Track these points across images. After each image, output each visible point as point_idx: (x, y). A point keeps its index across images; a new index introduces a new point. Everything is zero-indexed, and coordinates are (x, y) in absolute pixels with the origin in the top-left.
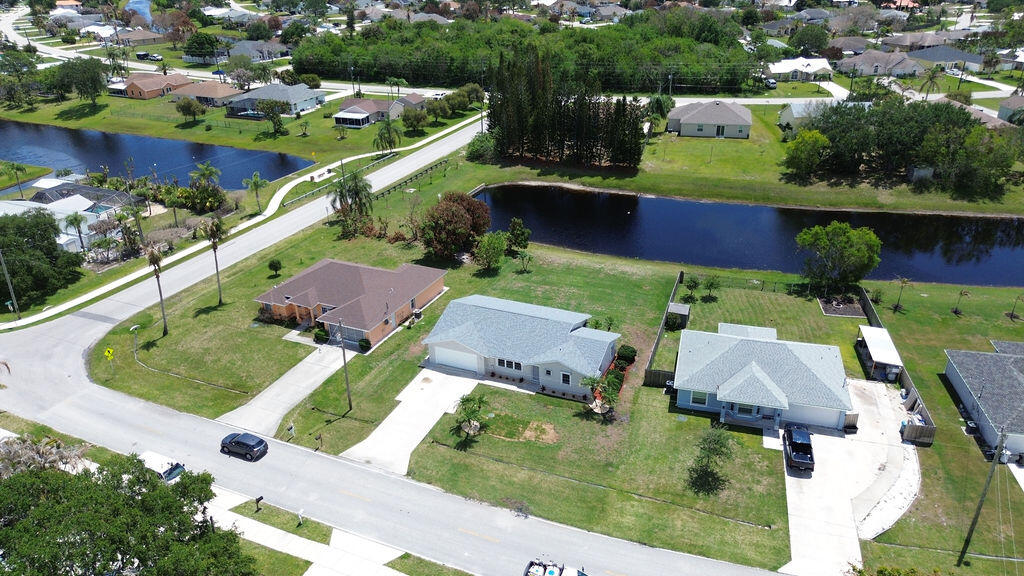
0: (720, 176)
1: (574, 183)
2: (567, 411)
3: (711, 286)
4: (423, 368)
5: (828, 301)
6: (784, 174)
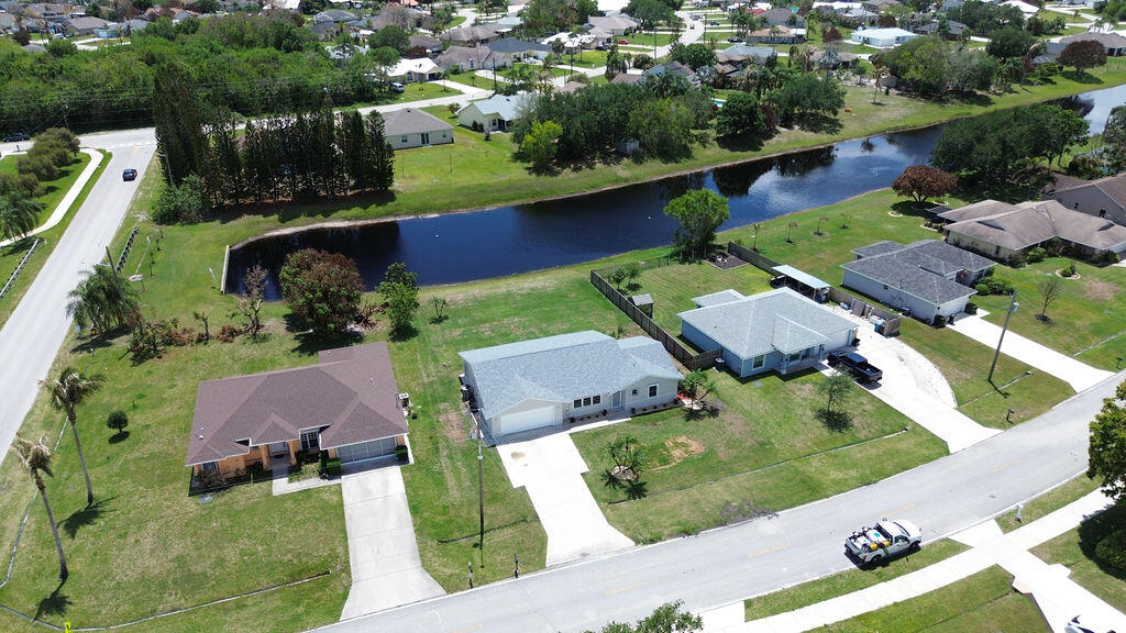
0: (476, 183)
2: (676, 420)
3: (633, 274)
4: (494, 446)
5: (713, 260)
6: (528, 169)
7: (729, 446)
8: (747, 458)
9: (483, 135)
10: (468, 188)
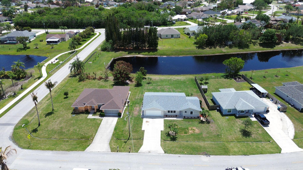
0: (180, 49)
1: (141, 55)
2: (196, 122)
3: (207, 79)
4: (143, 118)
5: (235, 79)
6: (197, 47)
7: (208, 133)
8: (211, 138)
9: (189, 36)
10: (177, 50)
